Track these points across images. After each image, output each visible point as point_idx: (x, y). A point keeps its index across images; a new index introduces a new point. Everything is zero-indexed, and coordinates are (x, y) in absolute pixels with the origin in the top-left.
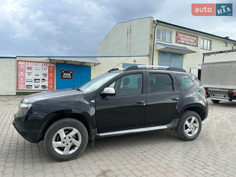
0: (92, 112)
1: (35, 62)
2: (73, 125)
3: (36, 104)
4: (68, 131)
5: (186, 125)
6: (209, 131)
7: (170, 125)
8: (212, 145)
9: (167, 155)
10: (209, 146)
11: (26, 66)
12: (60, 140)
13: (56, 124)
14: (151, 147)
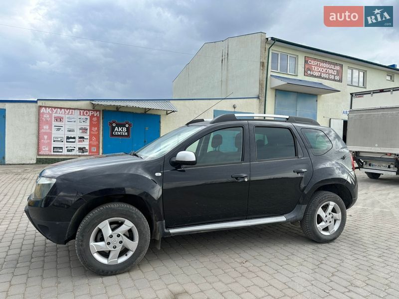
0: (157, 192)
1: (67, 109)
2: (125, 215)
3: (64, 179)
4: (116, 225)
5: (319, 215)
6: (361, 226)
7: (291, 216)
8: (365, 250)
9: (285, 267)
10: (359, 253)
11: (53, 115)
12: (102, 239)
13: (96, 212)
14: (257, 254)
